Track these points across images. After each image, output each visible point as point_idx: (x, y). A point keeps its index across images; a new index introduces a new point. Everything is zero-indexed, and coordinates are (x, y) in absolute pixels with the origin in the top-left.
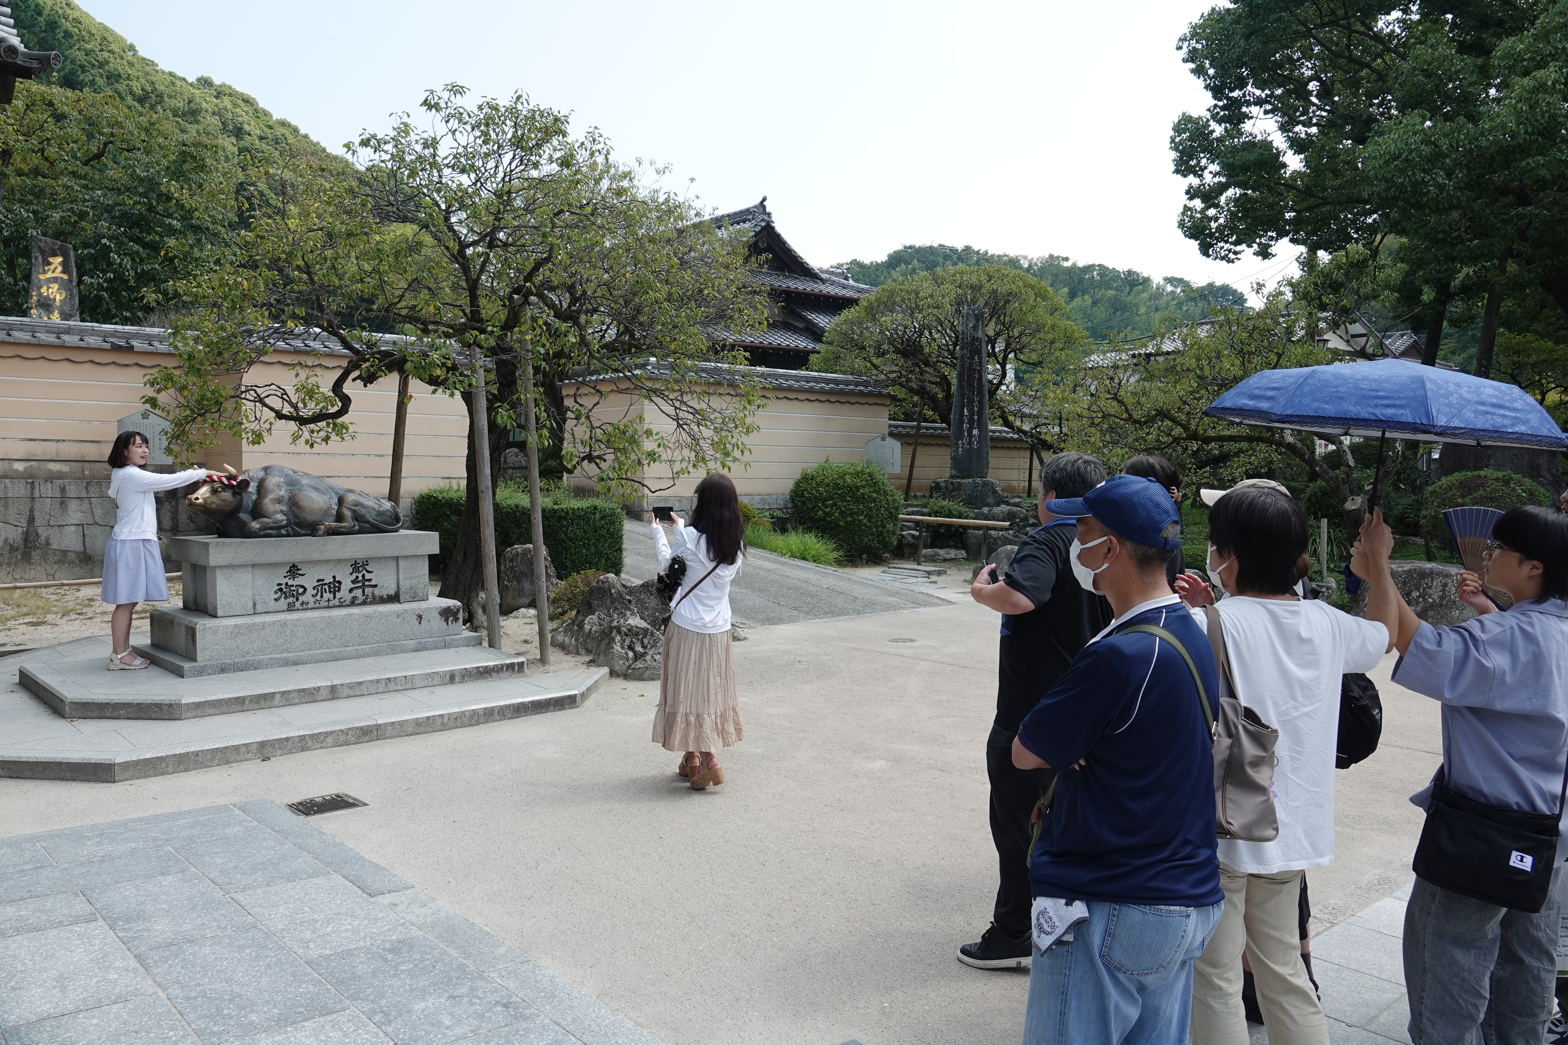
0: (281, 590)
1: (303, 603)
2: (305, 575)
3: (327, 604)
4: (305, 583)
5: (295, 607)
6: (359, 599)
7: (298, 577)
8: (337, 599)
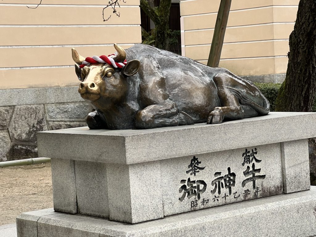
0: (185, 187)
1: (203, 202)
2: (205, 169)
3: (225, 201)
4: (205, 177)
5: (197, 206)
6: (251, 192)
7: (199, 171)
8: (232, 194)
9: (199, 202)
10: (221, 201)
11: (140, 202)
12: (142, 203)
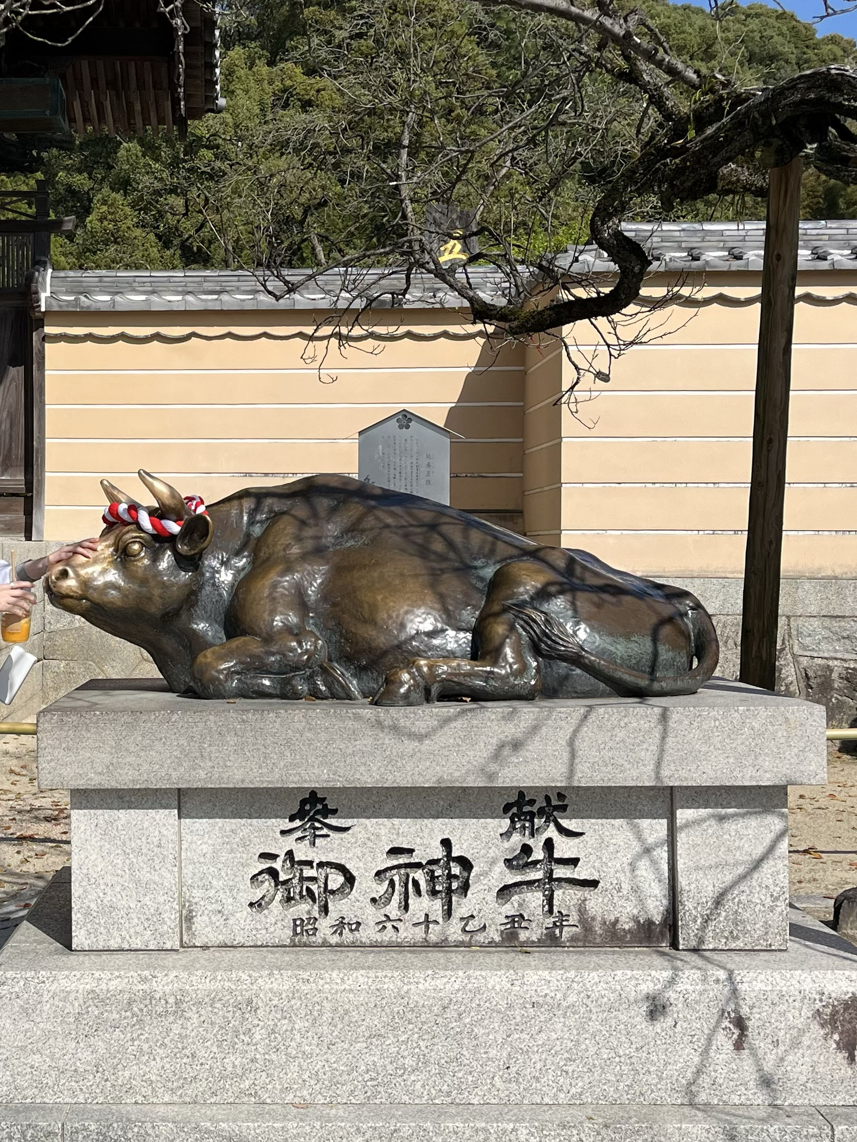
0: (273, 873)
1: (341, 925)
2: (350, 832)
3: (424, 936)
4: (348, 856)
5: (314, 934)
6: (534, 925)
7: (328, 836)
8: (455, 920)
9: (325, 926)
10: (409, 933)
11: (101, 895)
12: (109, 899)
